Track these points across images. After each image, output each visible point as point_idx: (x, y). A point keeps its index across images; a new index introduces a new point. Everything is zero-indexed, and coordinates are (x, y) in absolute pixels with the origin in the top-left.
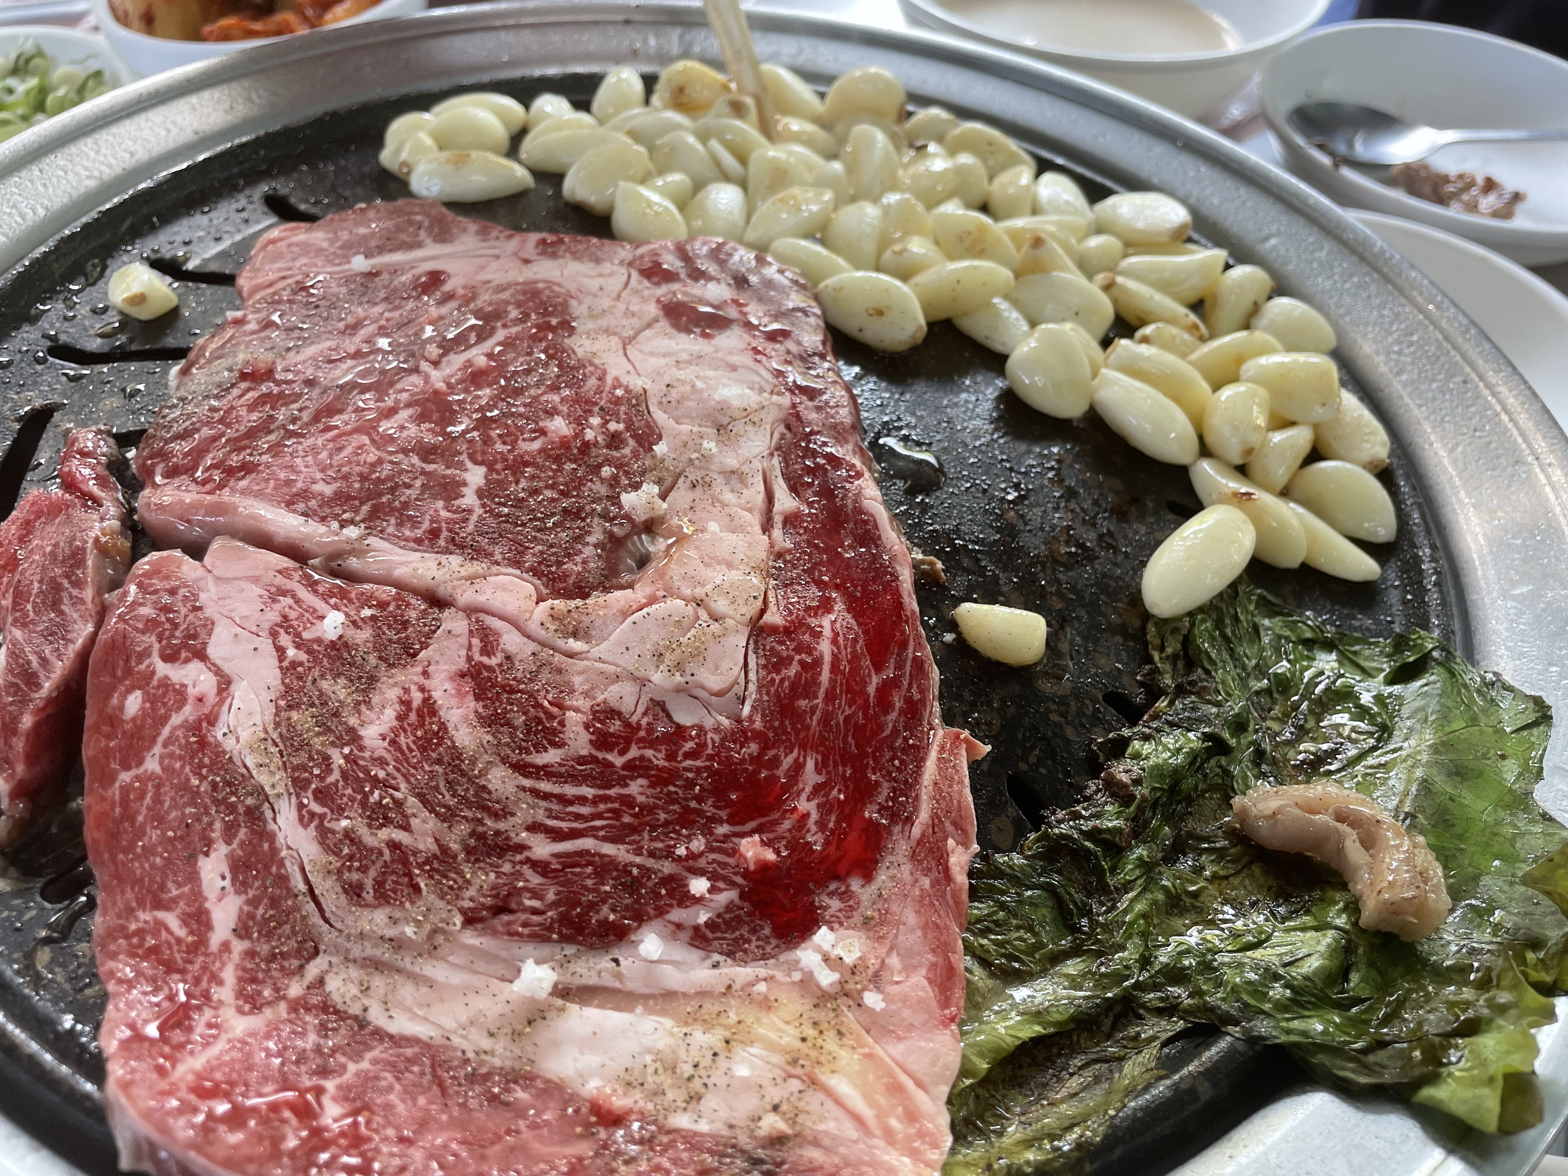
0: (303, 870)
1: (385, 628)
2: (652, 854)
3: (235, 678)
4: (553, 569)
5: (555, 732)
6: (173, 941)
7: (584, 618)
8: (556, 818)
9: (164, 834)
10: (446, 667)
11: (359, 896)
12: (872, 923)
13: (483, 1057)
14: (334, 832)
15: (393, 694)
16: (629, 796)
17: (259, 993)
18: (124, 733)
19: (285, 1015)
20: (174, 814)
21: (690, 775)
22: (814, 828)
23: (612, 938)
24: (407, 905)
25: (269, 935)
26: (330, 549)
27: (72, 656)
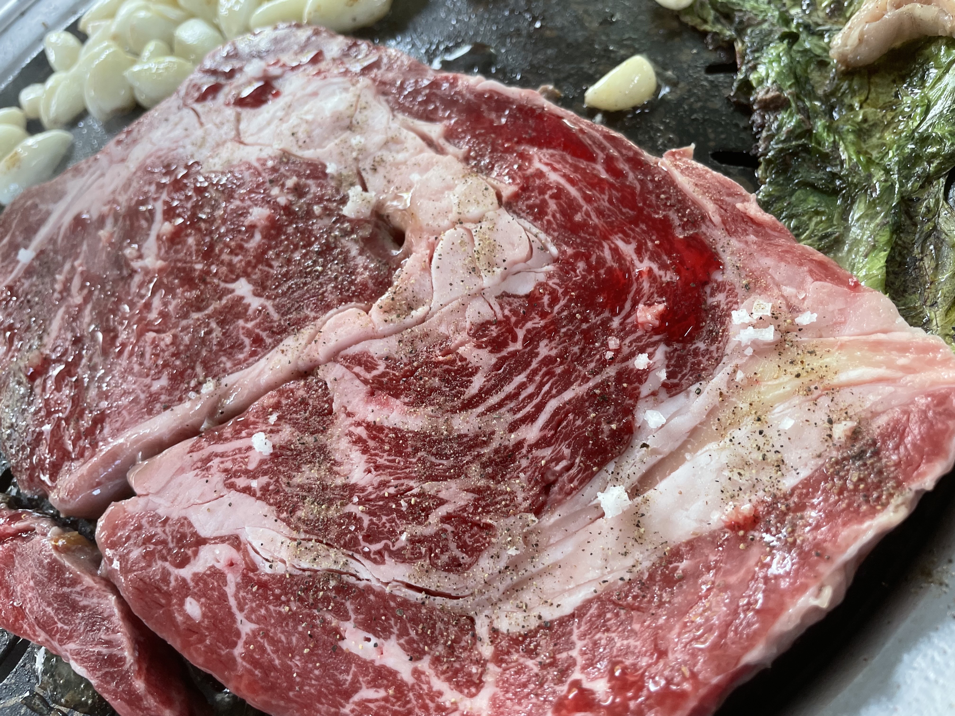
0: (409, 586)
1: (294, 416)
2: (595, 373)
3: (238, 532)
4: (353, 288)
5: (464, 368)
6: (383, 703)
7: (405, 294)
8: (519, 410)
9: (302, 655)
10: (357, 399)
11: (460, 565)
12: (752, 285)
13: (635, 570)
14: (404, 548)
15: (344, 443)
16: (546, 357)
17: (470, 674)
18: (207, 629)
19: (499, 670)
20: (294, 639)
21: (565, 313)
22: (662, 273)
23: (626, 437)
24: (493, 540)
25: (434, 641)
26: (206, 410)
27: (121, 623)
